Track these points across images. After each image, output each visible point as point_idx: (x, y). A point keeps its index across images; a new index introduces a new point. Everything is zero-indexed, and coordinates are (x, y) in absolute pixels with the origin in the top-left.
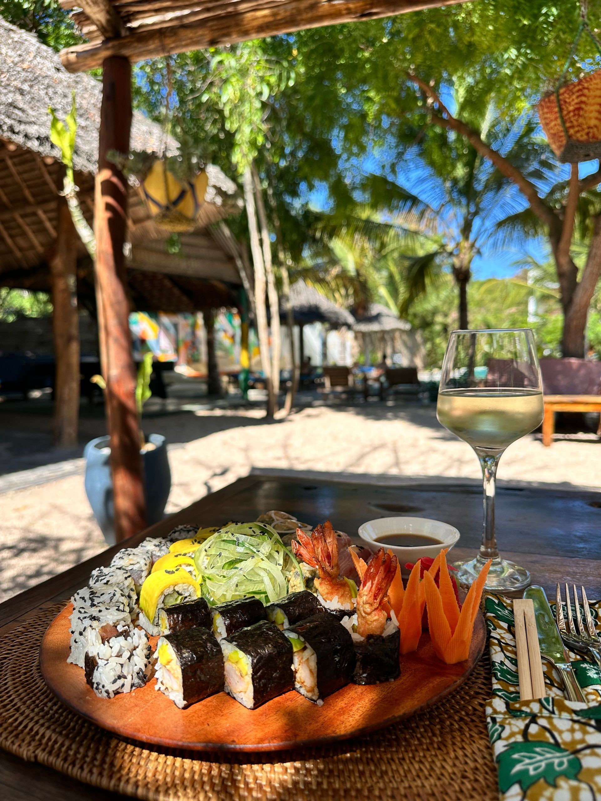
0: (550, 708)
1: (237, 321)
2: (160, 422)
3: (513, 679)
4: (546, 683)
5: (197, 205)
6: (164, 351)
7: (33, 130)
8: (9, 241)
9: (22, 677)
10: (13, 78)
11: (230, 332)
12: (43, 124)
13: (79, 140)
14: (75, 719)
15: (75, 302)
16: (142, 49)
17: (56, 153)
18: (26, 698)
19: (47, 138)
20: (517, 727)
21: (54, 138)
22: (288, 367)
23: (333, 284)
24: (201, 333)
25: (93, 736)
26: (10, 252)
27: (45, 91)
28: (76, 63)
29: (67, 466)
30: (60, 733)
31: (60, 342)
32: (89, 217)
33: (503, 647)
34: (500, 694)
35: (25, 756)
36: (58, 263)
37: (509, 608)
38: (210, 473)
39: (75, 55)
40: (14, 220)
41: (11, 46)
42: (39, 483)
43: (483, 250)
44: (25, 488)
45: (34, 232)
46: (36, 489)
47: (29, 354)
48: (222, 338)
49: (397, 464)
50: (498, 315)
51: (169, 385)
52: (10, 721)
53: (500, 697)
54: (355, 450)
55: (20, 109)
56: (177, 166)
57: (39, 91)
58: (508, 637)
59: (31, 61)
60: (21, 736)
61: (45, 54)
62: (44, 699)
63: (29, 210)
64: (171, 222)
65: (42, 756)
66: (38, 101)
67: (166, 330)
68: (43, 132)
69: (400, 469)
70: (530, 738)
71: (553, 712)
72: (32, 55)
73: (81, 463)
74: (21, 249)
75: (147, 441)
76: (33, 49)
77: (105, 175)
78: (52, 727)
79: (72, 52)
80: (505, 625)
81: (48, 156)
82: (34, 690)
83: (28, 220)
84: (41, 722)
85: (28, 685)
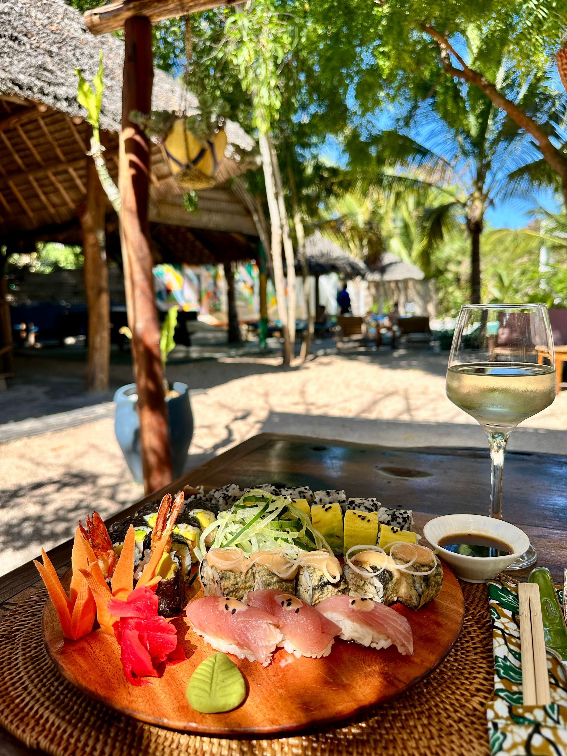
0: (555, 717)
1: (255, 272)
2: (184, 368)
3: (516, 677)
4: (550, 683)
5: (216, 163)
6: (188, 301)
7: (61, 91)
8: (43, 198)
9: (33, 652)
10: (42, 41)
11: (250, 282)
12: (71, 85)
13: (105, 100)
14: (79, 702)
15: (104, 256)
16: (162, 9)
17: (83, 113)
18: (34, 676)
19: (75, 99)
20: (520, 736)
21: (81, 100)
22: (304, 316)
23: (348, 235)
24: (223, 284)
25: (95, 723)
26: (45, 208)
27: (73, 52)
28: (100, 24)
29: (100, 409)
30: (63, 718)
31: (91, 293)
32: (114, 176)
33: (507, 638)
34: (502, 694)
35: (28, 743)
36: (88, 219)
37: (514, 593)
38: (232, 416)
39: (98, 16)
40: (47, 178)
41: (40, 9)
42: (74, 425)
43: (496, 201)
44: (61, 430)
45: (66, 189)
46: (72, 431)
47: (64, 303)
48: (242, 288)
49: (409, 410)
50: (510, 265)
51: (193, 333)
52: (17, 701)
53: (503, 698)
54: (368, 398)
55: (49, 71)
56: (197, 125)
57: (67, 53)
58: (512, 626)
59: (59, 23)
60: (26, 719)
61: (72, 16)
62: (51, 678)
63: (61, 168)
64: (191, 180)
65: (44, 743)
66: (66, 62)
67: (190, 280)
68: (72, 92)
69: (411, 415)
70: (533, 752)
71: (558, 722)
72: (60, 16)
73: (111, 406)
74: (54, 206)
75: (171, 388)
76: (61, 11)
77: (129, 133)
78: (57, 711)
79: (96, 14)
80: (509, 613)
81: (76, 117)
82: (43, 666)
83: (61, 177)
84: (47, 704)
85: (37, 660)
